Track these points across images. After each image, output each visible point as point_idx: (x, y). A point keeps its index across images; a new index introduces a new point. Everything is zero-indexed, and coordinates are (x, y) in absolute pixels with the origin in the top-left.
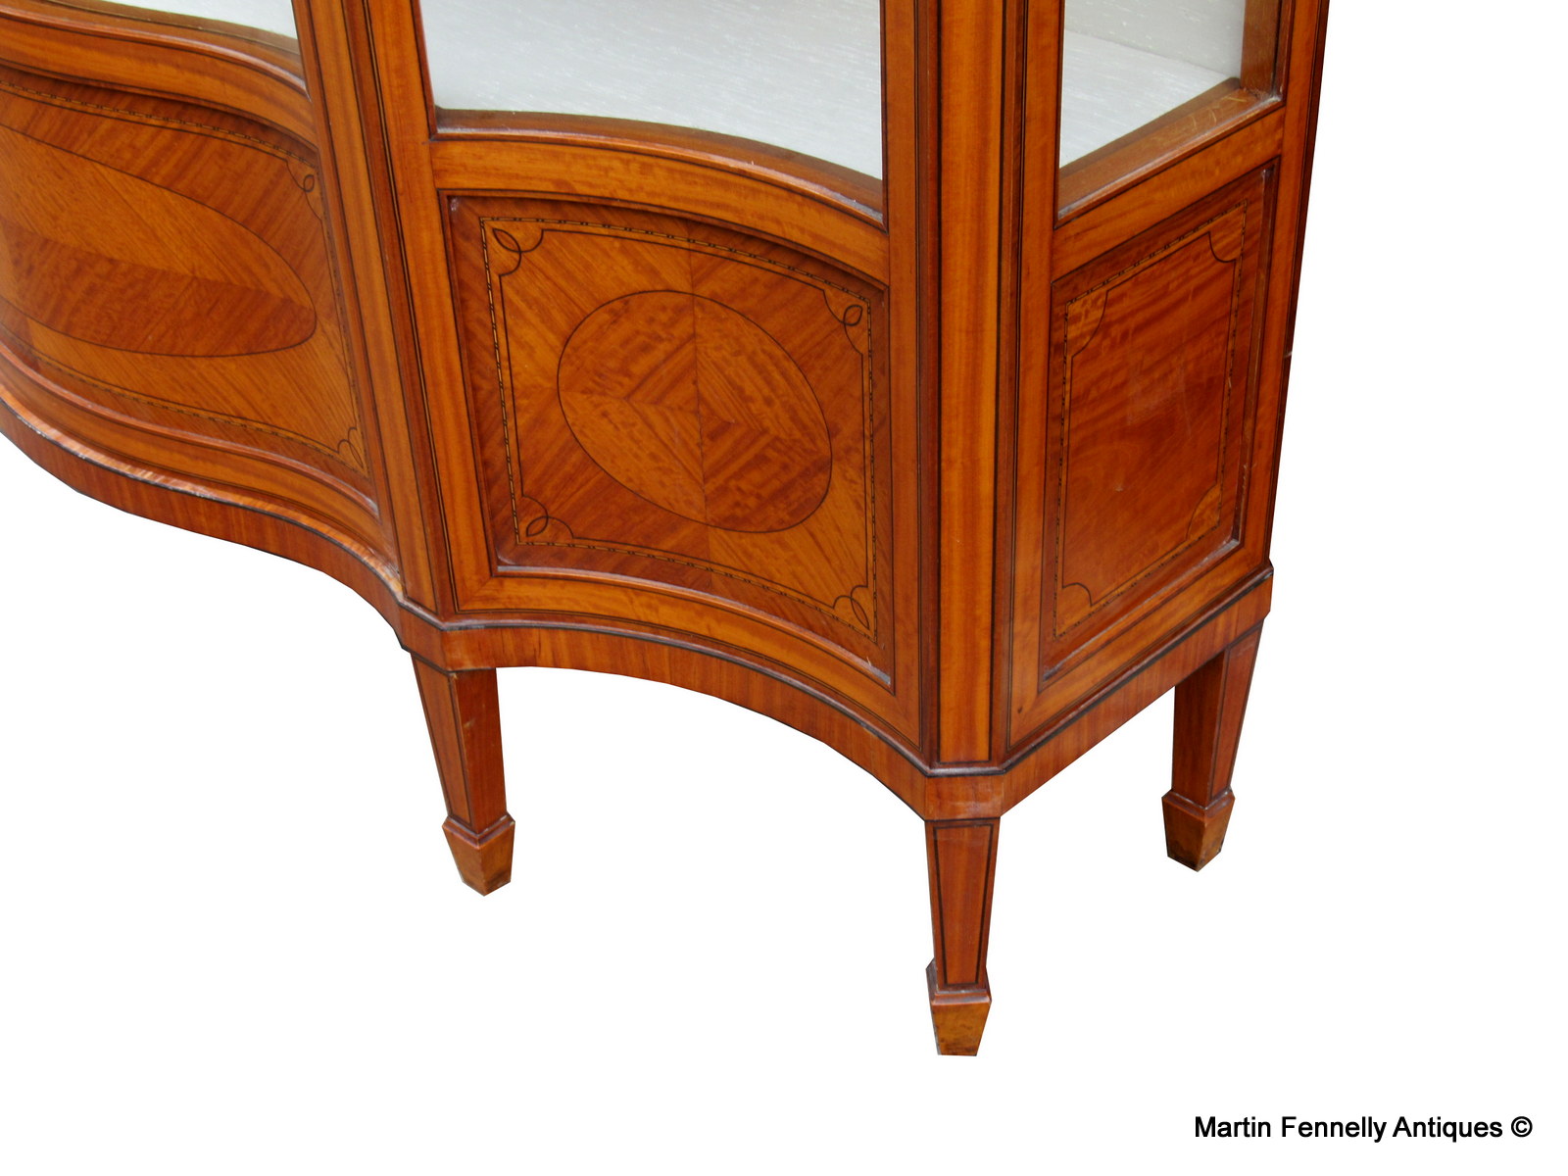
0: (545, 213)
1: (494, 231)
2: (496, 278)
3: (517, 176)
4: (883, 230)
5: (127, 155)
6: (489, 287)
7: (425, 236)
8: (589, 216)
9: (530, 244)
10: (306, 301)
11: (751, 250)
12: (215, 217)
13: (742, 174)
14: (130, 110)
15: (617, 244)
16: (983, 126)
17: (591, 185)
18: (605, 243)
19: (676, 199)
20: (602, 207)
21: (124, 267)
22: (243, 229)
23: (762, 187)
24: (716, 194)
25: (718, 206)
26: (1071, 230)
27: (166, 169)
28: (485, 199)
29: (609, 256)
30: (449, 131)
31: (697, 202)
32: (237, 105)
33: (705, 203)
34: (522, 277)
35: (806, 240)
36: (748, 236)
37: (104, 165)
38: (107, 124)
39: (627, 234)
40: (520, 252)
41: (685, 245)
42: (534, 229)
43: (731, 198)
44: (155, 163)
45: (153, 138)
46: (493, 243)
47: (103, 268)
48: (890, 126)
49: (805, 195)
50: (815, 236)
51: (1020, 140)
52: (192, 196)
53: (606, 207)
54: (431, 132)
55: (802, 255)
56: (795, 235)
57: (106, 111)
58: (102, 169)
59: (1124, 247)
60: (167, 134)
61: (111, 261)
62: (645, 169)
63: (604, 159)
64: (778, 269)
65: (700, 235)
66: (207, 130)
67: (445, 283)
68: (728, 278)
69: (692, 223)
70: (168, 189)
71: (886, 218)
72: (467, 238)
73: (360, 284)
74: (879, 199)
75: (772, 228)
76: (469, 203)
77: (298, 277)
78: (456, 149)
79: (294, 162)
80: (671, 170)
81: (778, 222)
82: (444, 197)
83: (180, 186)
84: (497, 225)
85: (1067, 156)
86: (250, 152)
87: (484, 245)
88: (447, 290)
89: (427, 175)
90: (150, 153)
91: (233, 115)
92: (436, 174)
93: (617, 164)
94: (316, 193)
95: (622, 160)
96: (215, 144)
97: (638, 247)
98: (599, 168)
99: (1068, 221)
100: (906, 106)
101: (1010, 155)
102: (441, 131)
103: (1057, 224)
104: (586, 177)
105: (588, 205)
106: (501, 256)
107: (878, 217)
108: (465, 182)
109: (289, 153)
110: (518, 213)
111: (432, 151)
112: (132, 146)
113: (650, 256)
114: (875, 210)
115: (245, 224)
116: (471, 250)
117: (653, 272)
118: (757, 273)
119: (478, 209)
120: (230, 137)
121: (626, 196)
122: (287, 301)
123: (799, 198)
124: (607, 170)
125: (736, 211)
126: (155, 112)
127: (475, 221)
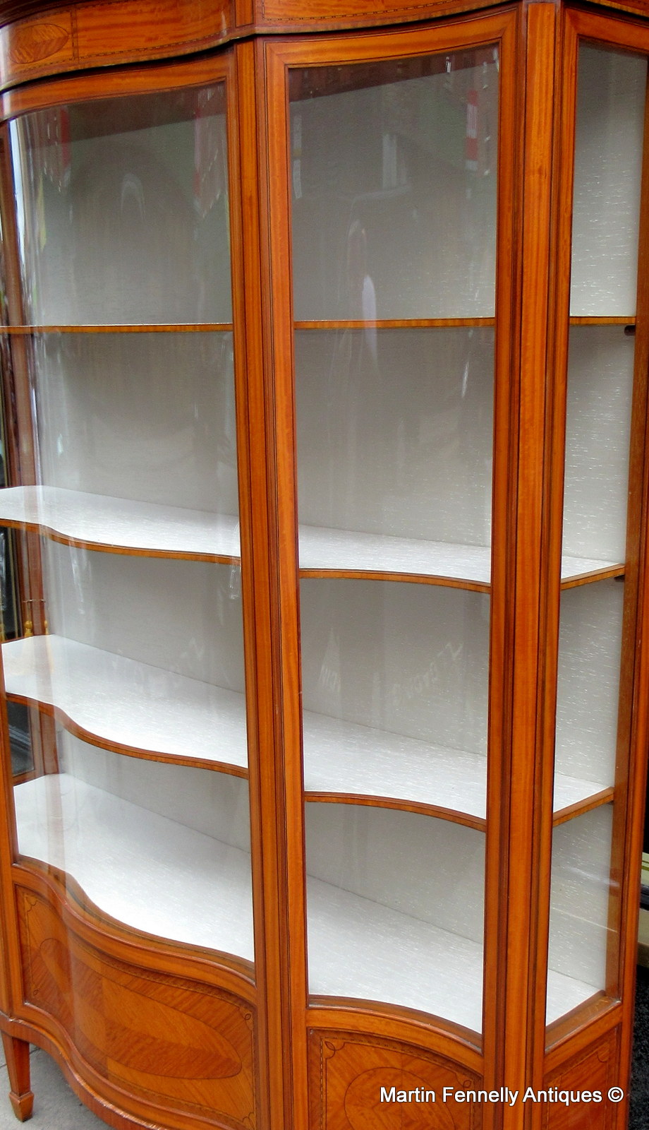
0: (346, 1036)
1: (326, 1042)
2: (324, 1060)
3: (337, 1023)
4: (482, 1055)
5: (169, 999)
6: (322, 1063)
7: (300, 1043)
8: (363, 1039)
9: (339, 1048)
10: (237, 1060)
11: (426, 1055)
12: (203, 1025)
13: (426, 1029)
14: (174, 983)
15: (373, 1049)
16: (520, 1022)
17: (365, 1028)
18: (368, 1049)
19: (399, 1035)
20: (369, 1036)
21: (159, 1041)
22: (214, 1031)
23: (434, 1034)
24: (415, 1035)
25: (416, 1039)
26: (549, 1057)
27: (186, 1005)
28: (324, 1031)
29: (369, 1054)
30: (314, 1006)
31: (407, 1037)
32: (222, 985)
33: (410, 1038)
34: (334, 1060)
35: (450, 1055)
36: (426, 1051)
37: (159, 1002)
38: (163, 987)
39: (377, 1046)
40: (335, 1050)
41: (400, 1051)
42: (341, 1042)
43: (421, 1037)
44: (181, 1003)
45: (182, 993)
46: (325, 1047)
47: (149, 1041)
48: (486, 1020)
49: (450, 1038)
50: (454, 1054)
51: (533, 1028)
52: (194, 1016)
53: (371, 1036)
54: (307, 1006)
55: (447, 1060)
56: (446, 1053)
57: (164, 982)
58: (158, 1004)
59: (567, 1061)
60: (188, 993)
61: (154, 1038)
62: (387, 1024)
63: (372, 1019)
64: (437, 1063)
65: (406, 1048)
66: (205, 992)
67: (305, 1061)
68: (417, 1064)
69: (403, 1044)
70: (185, 1013)
71: (483, 1051)
72: (315, 1045)
73: (271, 1060)
74: (480, 1043)
75: (436, 1049)
76: (317, 1032)
77: (236, 1050)
78: (316, 1012)
79: (242, 1009)
80: (397, 1024)
81: (439, 1047)
82: (308, 1030)
83: (190, 1012)
84: (326, 1040)
85: (549, 1022)
86: (223, 1003)
87: (321, 1047)
88: (306, 1064)
89: (303, 1022)
90: (179, 999)
91: (218, 988)
92: (307, 1021)
93: (376, 1021)
94: (251, 1021)
95: (379, 1020)
96: (208, 998)
97: (382, 1051)
98: (369, 1022)
99: (549, 1054)
100: (492, 1014)
101: (529, 1032)
102: (310, 1006)
103: (545, 1055)
104: (364, 1025)
105: (363, 1035)
106: (327, 1051)
107: (479, 1050)
108: (318, 1024)
109: (240, 1005)
110: (336, 1036)
111: (306, 1013)
112: (173, 996)
113: (386, 1054)
114: (478, 1047)
115: (215, 1029)
116: (316, 1050)
117: (386, 1060)
118: (429, 1064)
119: (320, 1034)
120: (215, 996)
121: (379, 1033)
122: (229, 1060)
123: (448, 1040)
124: (372, 1023)
125: (422, 1041)
126: (185, 984)
127: (319, 1038)
